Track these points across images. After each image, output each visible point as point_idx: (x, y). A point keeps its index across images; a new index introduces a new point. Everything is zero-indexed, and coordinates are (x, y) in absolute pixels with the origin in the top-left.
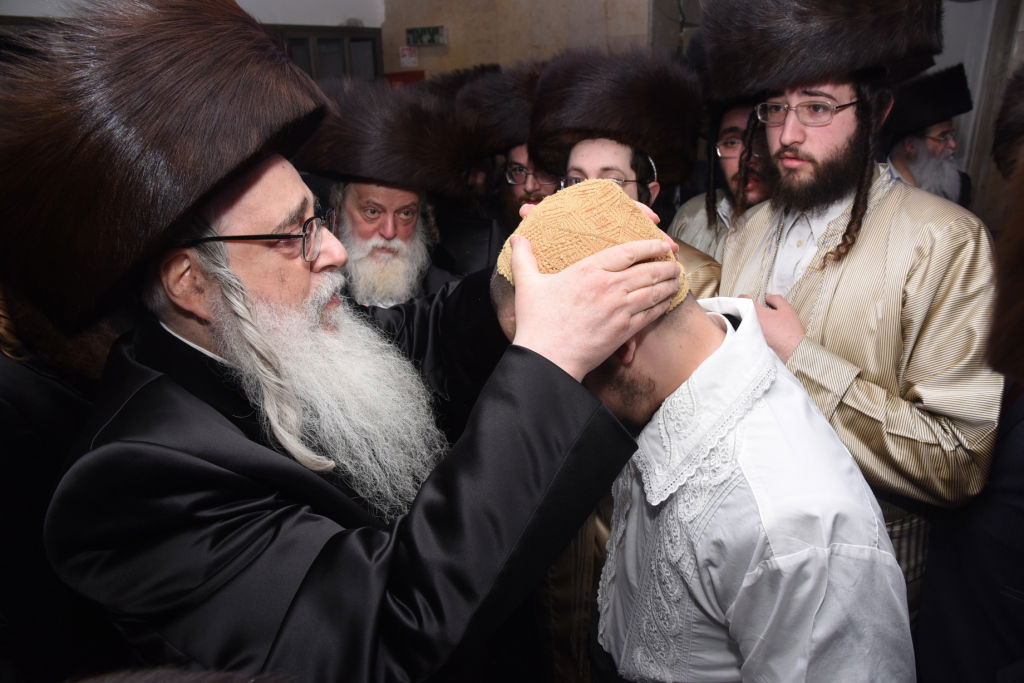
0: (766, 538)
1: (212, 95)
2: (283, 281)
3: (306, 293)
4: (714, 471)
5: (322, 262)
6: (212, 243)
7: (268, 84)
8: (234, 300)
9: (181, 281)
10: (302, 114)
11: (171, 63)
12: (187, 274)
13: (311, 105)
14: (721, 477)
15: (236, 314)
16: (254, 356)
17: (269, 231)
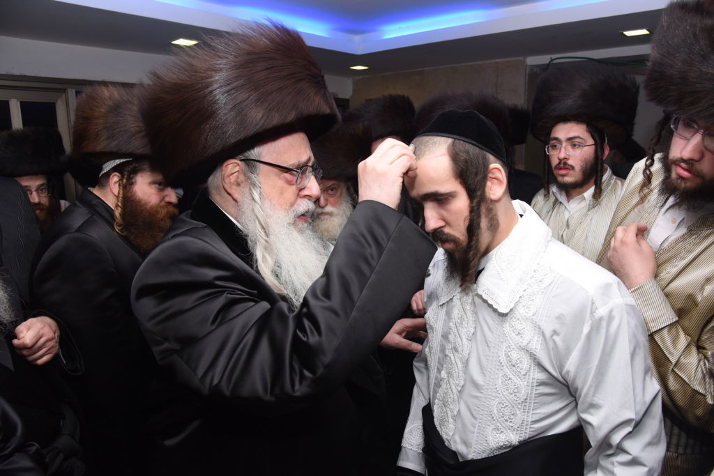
0: (592, 300)
1: (280, 89)
2: (282, 194)
3: (292, 205)
4: (541, 281)
5: (305, 192)
6: (253, 162)
7: (309, 94)
8: (254, 191)
9: (231, 177)
10: (321, 113)
11: (267, 69)
12: (235, 174)
13: (328, 111)
14: (547, 282)
15: (254, 199)
16: (257, 222)
17: (285, 165)
